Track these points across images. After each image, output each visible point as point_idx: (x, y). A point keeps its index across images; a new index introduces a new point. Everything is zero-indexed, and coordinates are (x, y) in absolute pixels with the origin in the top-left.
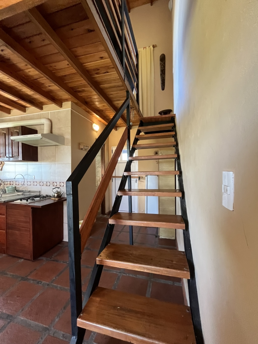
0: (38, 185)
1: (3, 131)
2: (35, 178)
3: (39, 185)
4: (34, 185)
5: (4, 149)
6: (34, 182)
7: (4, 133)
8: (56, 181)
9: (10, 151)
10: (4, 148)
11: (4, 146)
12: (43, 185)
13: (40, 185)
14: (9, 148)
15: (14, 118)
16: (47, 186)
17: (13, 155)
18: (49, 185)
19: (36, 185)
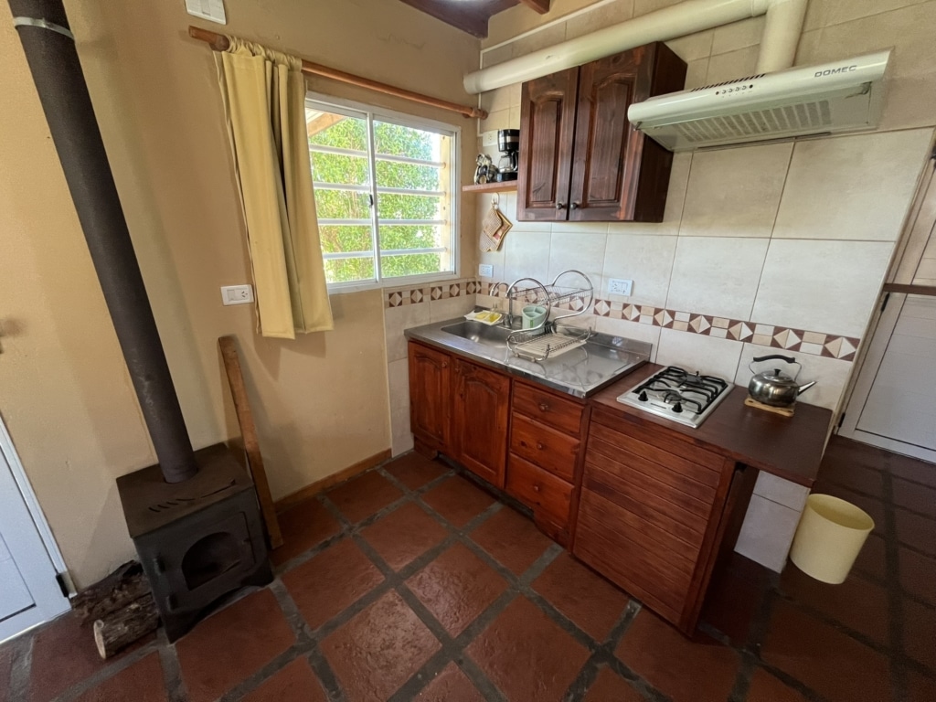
0: (647, 319)
1: (554, 87)
2: (636, 291)
3: (651, 322)
4: (624, 317)
5: (548, 173)
6: (625, 306)
7: (552, 99)
8: (752, 321)
9: (575, 178)
10: (549, 169)
11: (549, 158)
12: (670, 326)
13: (655, 323)
14: (575, 166)
15: (566, 22)
16: (691, 329)
17: (589, 199)
18: (707, 332)
19: (637, 319)
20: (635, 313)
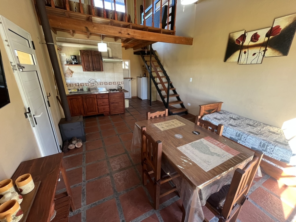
2: (101, 81)
3: (104, 84)
8: (115, 82)
12: (107, 84)
17: (96, 68)
18: (111, 84)
19: (102, 85)
20: (102, 84)
